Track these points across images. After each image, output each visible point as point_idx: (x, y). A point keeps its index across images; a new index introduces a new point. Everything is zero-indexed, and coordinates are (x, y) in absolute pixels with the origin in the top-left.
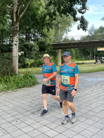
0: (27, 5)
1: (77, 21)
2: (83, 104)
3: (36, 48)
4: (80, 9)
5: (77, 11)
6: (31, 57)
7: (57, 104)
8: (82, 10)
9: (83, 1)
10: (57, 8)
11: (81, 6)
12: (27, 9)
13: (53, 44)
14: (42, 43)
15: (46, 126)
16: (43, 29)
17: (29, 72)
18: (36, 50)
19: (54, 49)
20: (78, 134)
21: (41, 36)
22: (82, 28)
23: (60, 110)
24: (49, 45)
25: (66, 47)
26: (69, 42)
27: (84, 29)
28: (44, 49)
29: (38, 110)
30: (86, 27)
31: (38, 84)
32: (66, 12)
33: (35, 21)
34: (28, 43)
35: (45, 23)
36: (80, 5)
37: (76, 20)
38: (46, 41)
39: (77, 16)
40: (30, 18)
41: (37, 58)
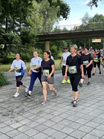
6: (12, 50)
14: (25, 34)
22: (62, 15)
24: (34, 36)
34: (8, 34)
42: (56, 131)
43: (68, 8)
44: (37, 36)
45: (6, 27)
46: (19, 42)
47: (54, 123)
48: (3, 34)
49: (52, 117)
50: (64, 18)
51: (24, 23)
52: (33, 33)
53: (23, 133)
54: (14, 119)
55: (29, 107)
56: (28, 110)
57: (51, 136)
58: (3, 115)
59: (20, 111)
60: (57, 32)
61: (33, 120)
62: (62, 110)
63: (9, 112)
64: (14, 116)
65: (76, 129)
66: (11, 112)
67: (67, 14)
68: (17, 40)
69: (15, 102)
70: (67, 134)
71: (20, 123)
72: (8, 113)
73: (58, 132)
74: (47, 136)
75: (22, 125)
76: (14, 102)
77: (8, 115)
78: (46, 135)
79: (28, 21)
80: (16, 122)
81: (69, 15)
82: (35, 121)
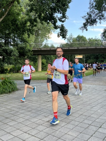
0: (8, 10)
1: (57, 29)
3: (15, 53)
4: (60, 18)
5: (57, 19)
6: (10, 62)
8: (62, 18)
9: (63, 10)
10: (38, 15)
11: (61, 15)
12: (8, 14)
13: (33, 49)
14: (22, 48)
15: (26, 133)
16: (23, 34)
17: (8, 78)
18: (15, 56)
19: (34, 55)
20: (59, 138)
21: (21, 42)
22: (61, 35)
24: (29, 50)
25: (46, 53)
26: (49, 49)
27: (64, 36)
28: (24, 54)
30: (66, 35)
31: (18, 90)
32: (47, 19)
33: (15, 26)
34: (7, 48)
35: (25, 28)
36: (60, 13)
37: (56, 27)
38: (26, 46)
39: (57, 24)
40: (10, 23)
41: (17, 63)
43: (66, 31)
45: (5, 42)
65: (94, 121)
71: (48, 118)
73: (81, 123)
74: (75, 126)
79: (25, 38)
80: (45, 117)
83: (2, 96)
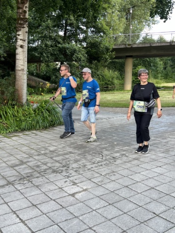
2: (119, 172)
7: (68, 167)
13: (114, 47)
14: (94, 45)
18: (80, 60)
19: (116, 58)
21: (92, 32)
22: (158, 13)
23: (67, 180)
24: (107, 49)
28: (99, 57)
29: (24, 178)
34: (67, 45)
42: (136, 206)
43: (170, 2)
44: (114, 50)
45: (65, 34)
46: (83, 58)
47: (133, 193)
48: (60, 45)
49: (130, 183)
50: (162, 18)
51: (94, 27)
52: (107, 45)
53: (82, 202)
54: (69, 178)
55: (94, 163)
56: (92, 168)
57: (128, 213)
58: (54, 171)
59: (80, 168)
60: (147, 43)
61: (100, 184)
62: (147, 174)
63: (63, 167)
64: (71, 174)
65: (172, 207)
66: (66, 168)
67: (168, 11)
68: (81, 56)
69: (73, 153)
70: (154, 213)
71: (78, 186)
72: (61, 169)
73: (139, 209)
74: (121, 213)
75: (82, 189)
76: (71, 153)
77: (62, 172)
78: (120, 211)
79: (99, 25)
80: (73, 185)
81: (171, 13)
82: (103, 186)
83: (27, 135)
